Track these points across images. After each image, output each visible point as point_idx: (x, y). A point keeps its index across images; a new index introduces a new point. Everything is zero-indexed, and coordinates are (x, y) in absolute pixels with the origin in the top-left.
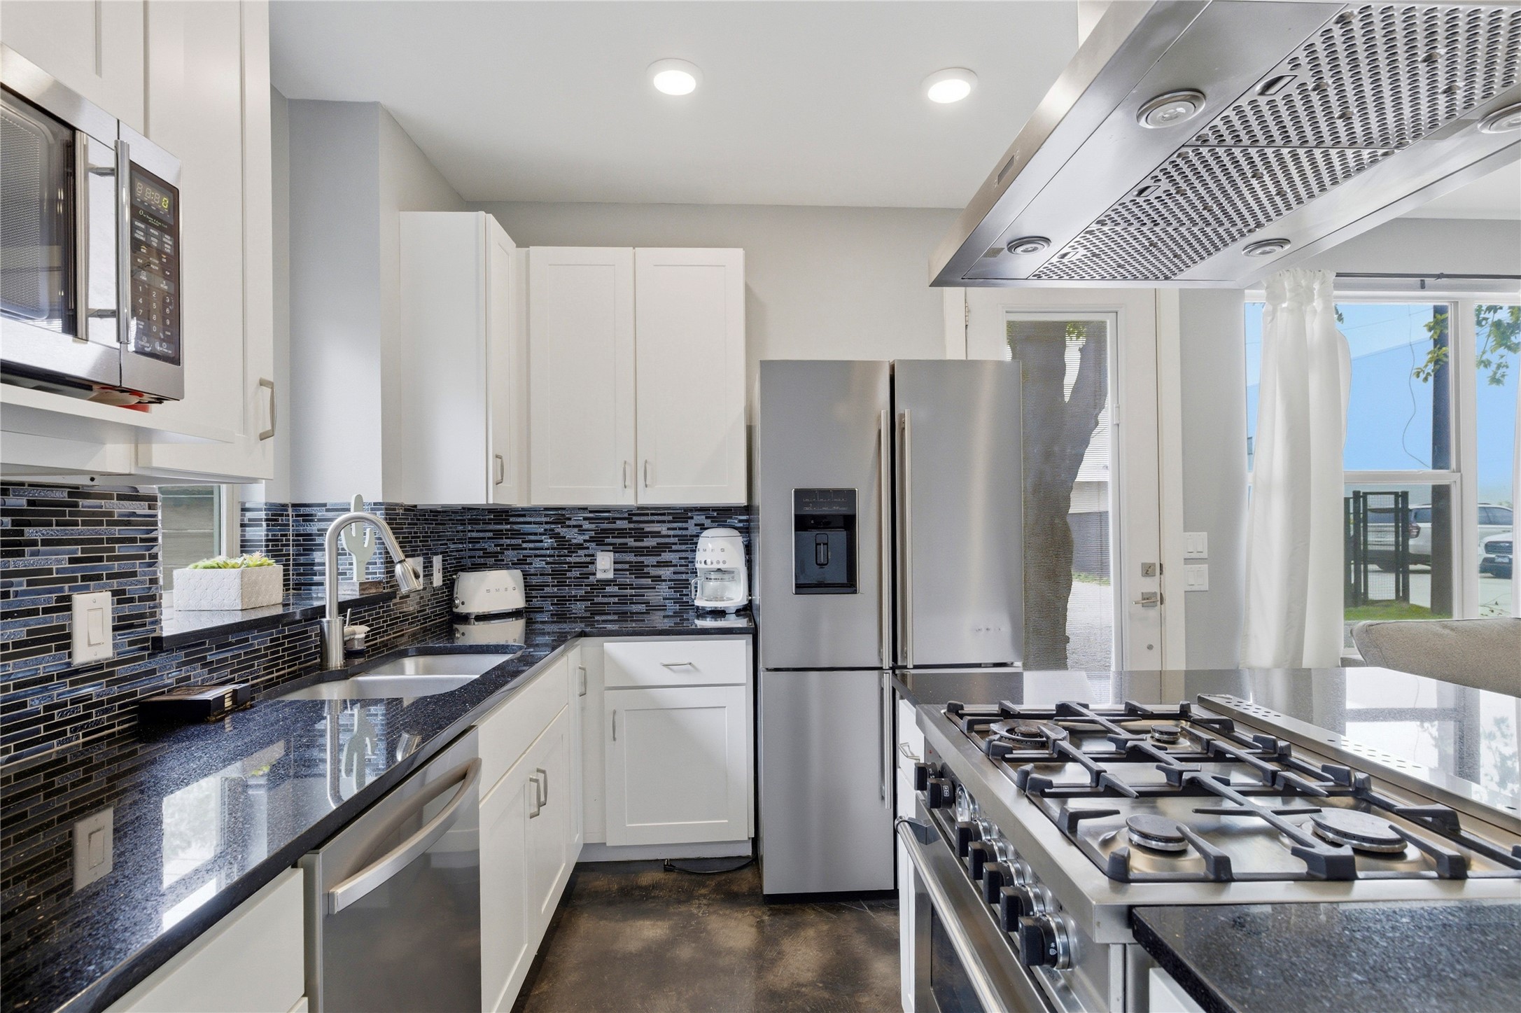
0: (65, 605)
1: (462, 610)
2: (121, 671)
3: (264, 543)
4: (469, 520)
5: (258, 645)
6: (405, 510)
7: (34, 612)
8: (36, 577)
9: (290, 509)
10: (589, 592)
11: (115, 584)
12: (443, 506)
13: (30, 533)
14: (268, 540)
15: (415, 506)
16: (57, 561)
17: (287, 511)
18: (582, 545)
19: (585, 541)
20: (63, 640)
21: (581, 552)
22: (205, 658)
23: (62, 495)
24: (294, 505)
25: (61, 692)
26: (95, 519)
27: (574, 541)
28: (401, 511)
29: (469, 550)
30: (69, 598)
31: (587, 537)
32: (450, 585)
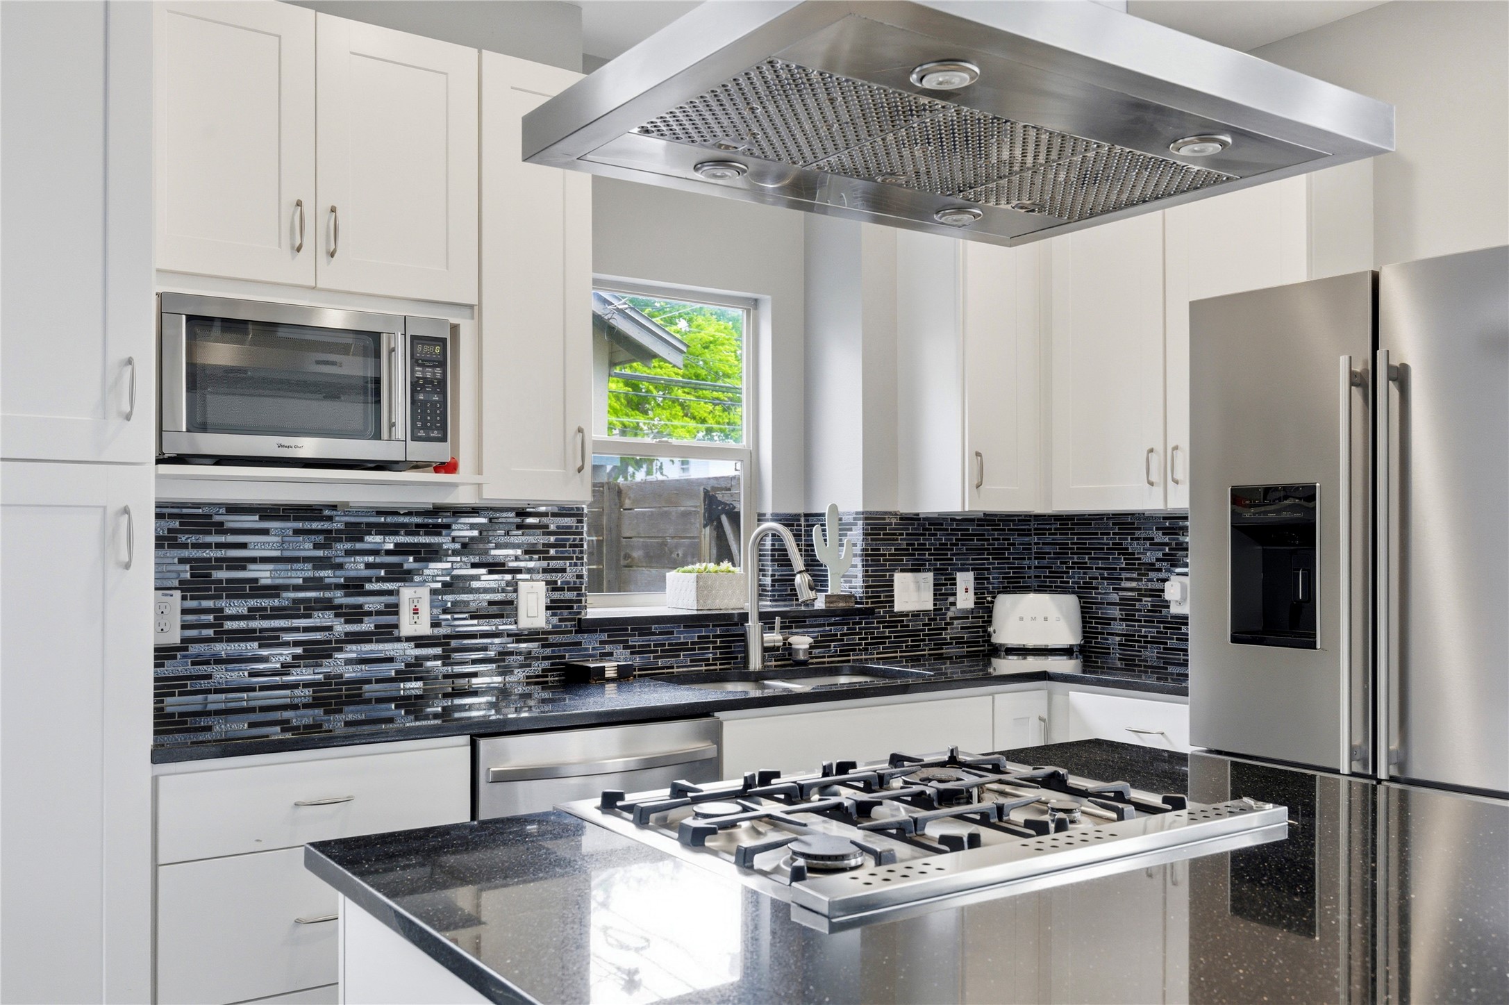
0: (515, 590)
1: (998, 639)
2: (553, 639)
3: (770, 553)
4: (1035, 529)
5: (680, 637)
6: (901, 519)
7: (494, 590)
8: (496, 567)
9: (802, 519)
10: (1161, 633)
11: (550, 577)
12: (939, 514)
13: (491, 537)
14: (772, 550)
15: (918, 514)
16: (510, 557)
17: (799, 520)
18: (1153, 564)
19: (1158, 560)
20: (508, 610)
21: (1152, 575)
22: (627, 641)
23: (515, 513)
24: (806, 515)
25: (508, 642)
27: (1145, 560)
28: (894, 521)
29: (1036, 567)
30: (516, 583)
31: (1160, 555)
32: (985, 609)
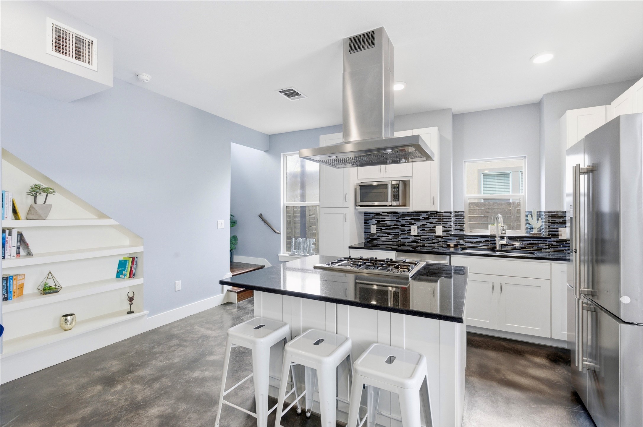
0: (435, 227)
2: (445, 238)
7: (430, 227)
8: (431, 223)
11: (443, 225)
13: (430, 217)
16: (434, 221)
20: (434, 231)
23: (435, 213)
25: (434, 238)
26: (440, 216)
30: (435, 226)
